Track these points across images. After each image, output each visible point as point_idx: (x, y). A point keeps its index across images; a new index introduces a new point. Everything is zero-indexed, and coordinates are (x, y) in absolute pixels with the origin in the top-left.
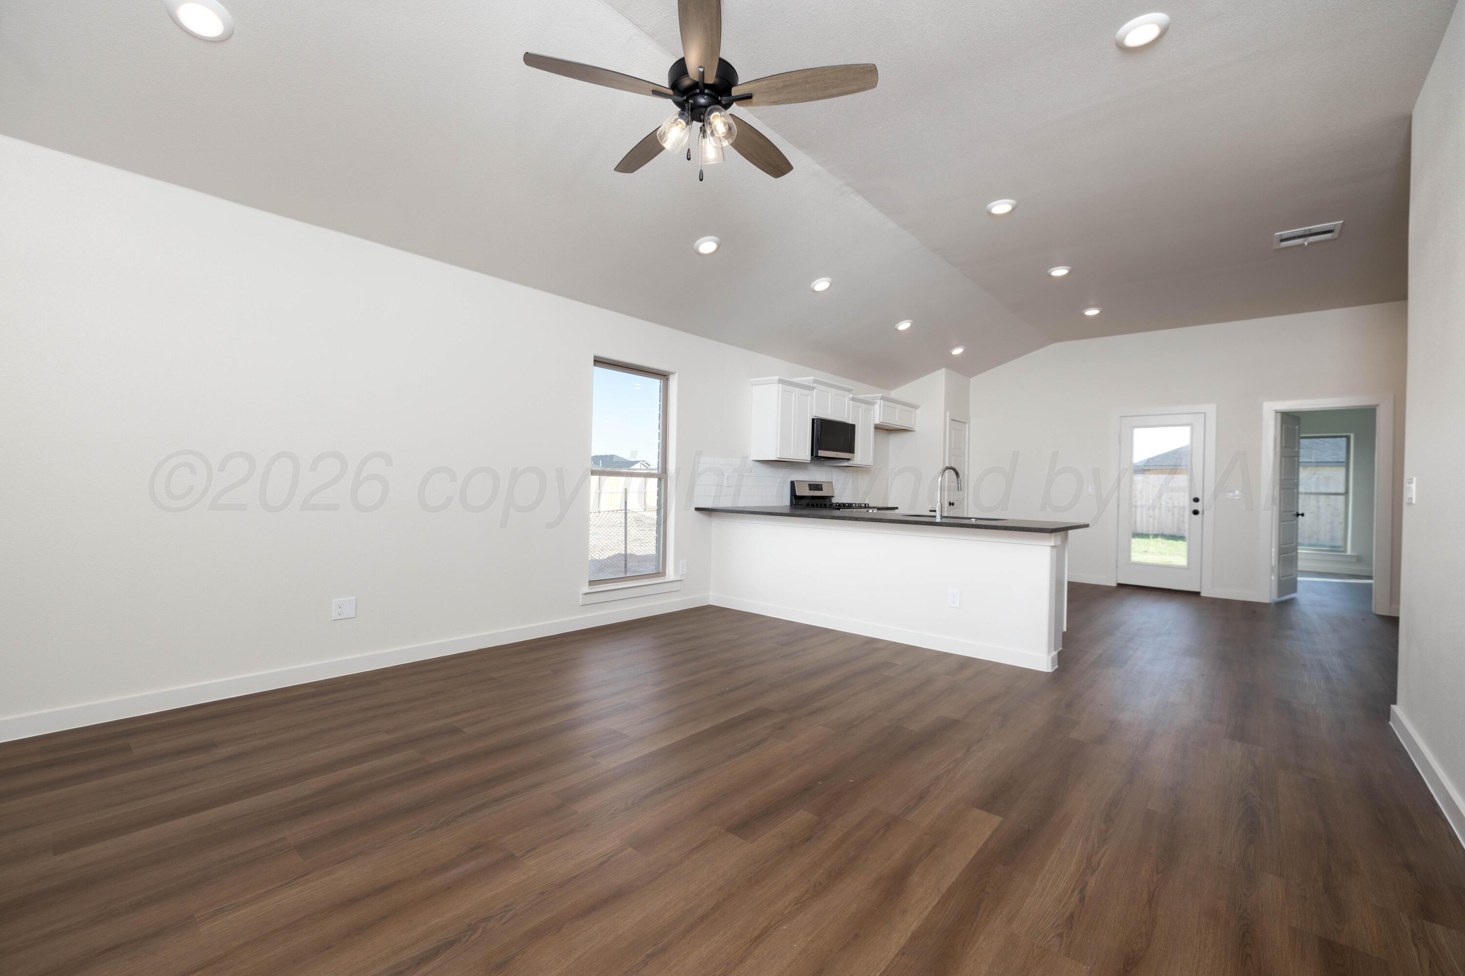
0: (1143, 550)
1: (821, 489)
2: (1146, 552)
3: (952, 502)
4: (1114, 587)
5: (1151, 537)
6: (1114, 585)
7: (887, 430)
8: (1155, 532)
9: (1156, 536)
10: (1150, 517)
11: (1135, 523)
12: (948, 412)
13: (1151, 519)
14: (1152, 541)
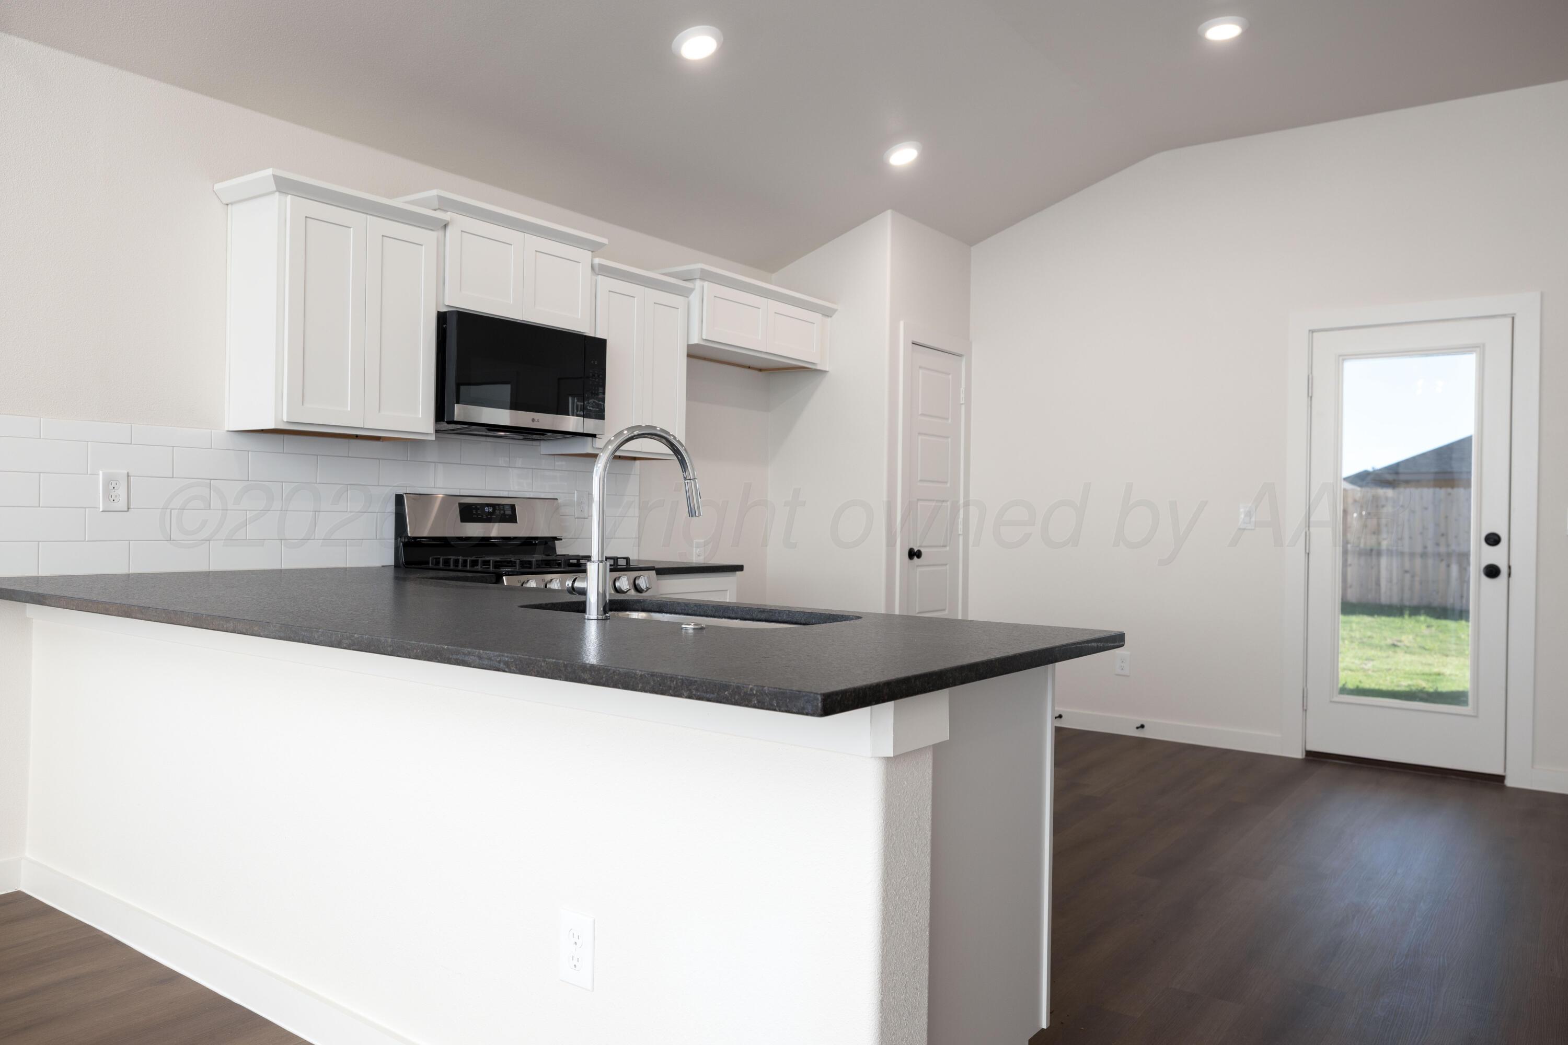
0: (1389, 641)
1: (512, 518)
2: (1394, 645)
3: (916, 550)
4: (1302, 759)
5: (1407, 613)
6: (1299, 755)
7: (760, 370)
8: (1415, 602)
9: (1415, 611)
10: (1406, 572)
11: (1378, 584)
12: (902, 324)
13: (1408, 576)
14: (1408, 622)
